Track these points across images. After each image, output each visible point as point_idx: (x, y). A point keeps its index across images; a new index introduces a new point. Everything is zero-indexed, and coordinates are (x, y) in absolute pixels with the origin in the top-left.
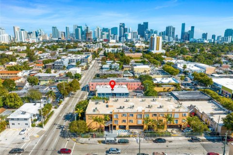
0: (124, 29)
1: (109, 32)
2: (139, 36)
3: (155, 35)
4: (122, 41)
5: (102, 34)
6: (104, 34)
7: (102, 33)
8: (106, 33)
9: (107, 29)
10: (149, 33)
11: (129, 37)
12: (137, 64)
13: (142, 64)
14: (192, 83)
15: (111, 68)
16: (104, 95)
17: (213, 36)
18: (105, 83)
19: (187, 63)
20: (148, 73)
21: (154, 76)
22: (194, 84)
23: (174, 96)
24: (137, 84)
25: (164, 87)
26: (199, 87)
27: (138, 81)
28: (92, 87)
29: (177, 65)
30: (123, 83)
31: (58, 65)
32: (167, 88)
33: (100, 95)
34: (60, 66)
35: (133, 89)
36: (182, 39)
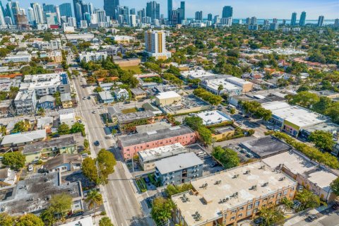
0: (82, 6)
1: (55, 11)
2: (108, 18)
3: (134, 17)
4: (82, 27)
5: (46, 17)
6: (49, 16)
7: (44, 14)
8: (52, 15)
9: (51, 6)
10: (122, 12)
11: (94, 20)
12: (148, 84)
13: (155, 83)
14: (241, 114)
15: (116, 99)
16: (171, 173)
17: (210, 16)
18: (148, 143)
19: (216, 78)
20: (179, 104)
21: (192, 109)
22: (243, 116)
23: (249, 150)
24: (190, 136)
25: (223, 133)
26: (253, 120)
27: (188, 128)
28: (128, 152)
29: (206, 83)
30: (171, 138)
31: (24, 105)
32: (226, 133)
33: (166, 175)
34: (28, 107)
35: (185, 143)
36: (169, 20)
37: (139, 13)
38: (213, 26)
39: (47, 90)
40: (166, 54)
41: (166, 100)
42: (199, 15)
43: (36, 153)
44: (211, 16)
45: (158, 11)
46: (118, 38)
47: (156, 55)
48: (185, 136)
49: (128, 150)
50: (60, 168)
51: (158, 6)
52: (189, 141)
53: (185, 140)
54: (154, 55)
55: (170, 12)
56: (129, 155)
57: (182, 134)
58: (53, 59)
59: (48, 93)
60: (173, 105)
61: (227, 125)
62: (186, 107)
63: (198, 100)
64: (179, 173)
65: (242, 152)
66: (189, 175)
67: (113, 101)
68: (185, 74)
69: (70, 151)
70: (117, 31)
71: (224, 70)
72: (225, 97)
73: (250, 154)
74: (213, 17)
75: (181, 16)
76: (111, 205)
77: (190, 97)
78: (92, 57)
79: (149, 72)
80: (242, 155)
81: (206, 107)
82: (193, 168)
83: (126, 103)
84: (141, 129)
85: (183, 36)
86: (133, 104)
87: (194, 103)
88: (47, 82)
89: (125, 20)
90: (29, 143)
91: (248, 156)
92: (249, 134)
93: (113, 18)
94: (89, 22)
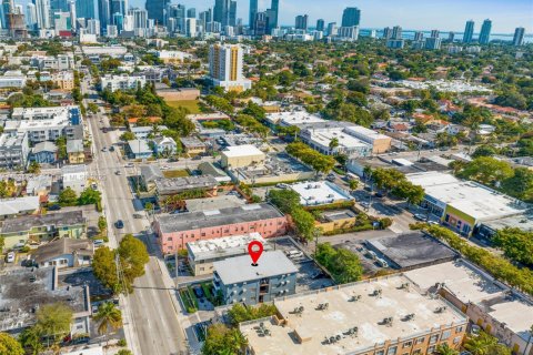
0: (112, 3)
1: (69, 9)
2: (152, 22)
3: (193, 22)
4: (108, 35)
5: (53, 18)
6: (58, 17)
7: (52, 13)
8: (64, 15)
10: (175, 13)
11: (129, 25)
12: (210, 131)
13: (222, 131)
14: (369, 190)
15: (155, 153)
16: (240, 284)
17: (320, 24)
18: (204, 230)
19: (327, 126)
20: (260, 167)
21: (282, 177)
22: (373, 193)
23: (380, 254)
24: (276, 222)
25: (335, 221)
26: (389, 202)
27: (273, 209)
28: (169, 243)
29: (309, 135)
30: (245, 224)
31: (8, 155)
32: (341, 222)
33: (231, 286)
34: (15, 158)
35: (268, 234)
36: (251, 28)
37: (201, 15)
38: (325, 40)
39: (46, 134)
40: (243, 83)
41: (238, 159)
42: (301, 22)
43: (21, 234)
44: (323, 22)
45: (233, 14)
46: (164, 55)
47: (227, 84)
48: (268, 221)
49: (170, 239)
50: (58, 261)
51: (234, 5)
52: (274, 231)
53: (268, 228)
54: (222, 84)
55: (253, 14)
56: (171, 247)
57: (262, 217)
58: (59, 84)
59: (47, 138)
60: (251, 169)
61: (342, 207)
62: (273, 172)
63: (293, 162)
64: (254, 285)
65: (367, 256)
66: (273, 289)
67: (149, 156)
68: (273, 117)
69: (74, 234)
70: (163, 43)
71: (341, 113)
72: (341, 159)
73: (382, 260)
74: (326, 25)
75: (271, 22)
76: (136, 330)
77: (280, 155)
78: (122, 83)
79: (213, 112)
80: (369, 261)
81: (307, 174)
82: (279, 277)
83: (172, 160)
84: (193, 205)
85: (273, 55)
86: (183, 164)
87: (287, 166)
88: (47, 121)
89: (178, 25)
90: (11, 216)
91: (378, 264)
92: (382, 226)
93: (160, 23)
94: (120, 27)
